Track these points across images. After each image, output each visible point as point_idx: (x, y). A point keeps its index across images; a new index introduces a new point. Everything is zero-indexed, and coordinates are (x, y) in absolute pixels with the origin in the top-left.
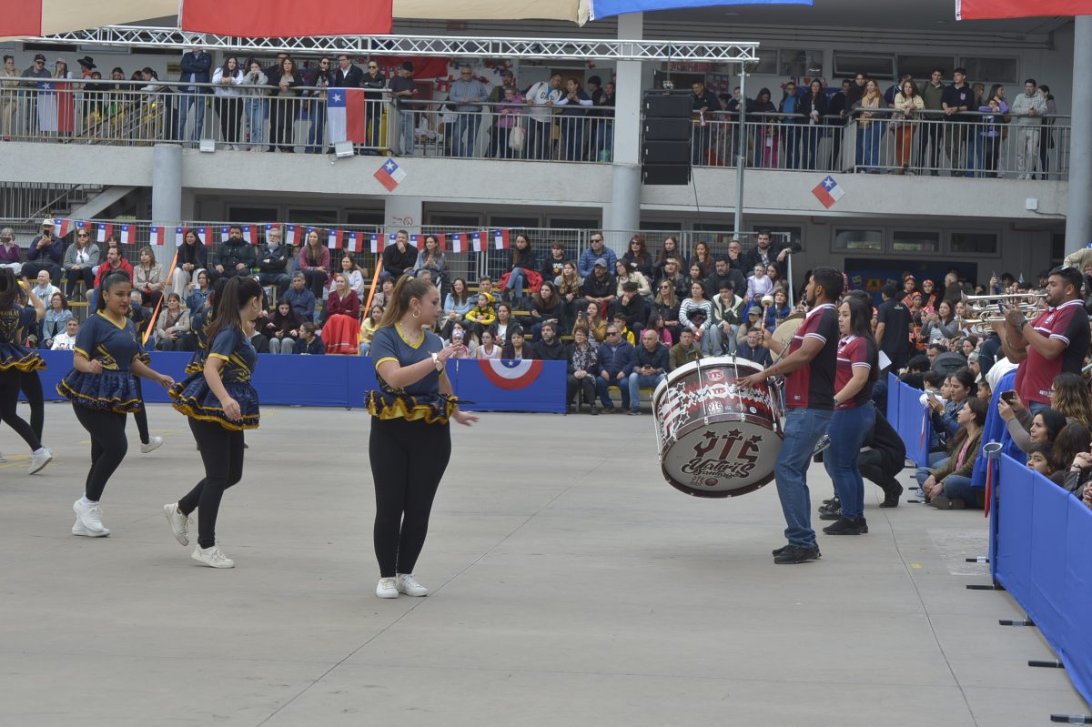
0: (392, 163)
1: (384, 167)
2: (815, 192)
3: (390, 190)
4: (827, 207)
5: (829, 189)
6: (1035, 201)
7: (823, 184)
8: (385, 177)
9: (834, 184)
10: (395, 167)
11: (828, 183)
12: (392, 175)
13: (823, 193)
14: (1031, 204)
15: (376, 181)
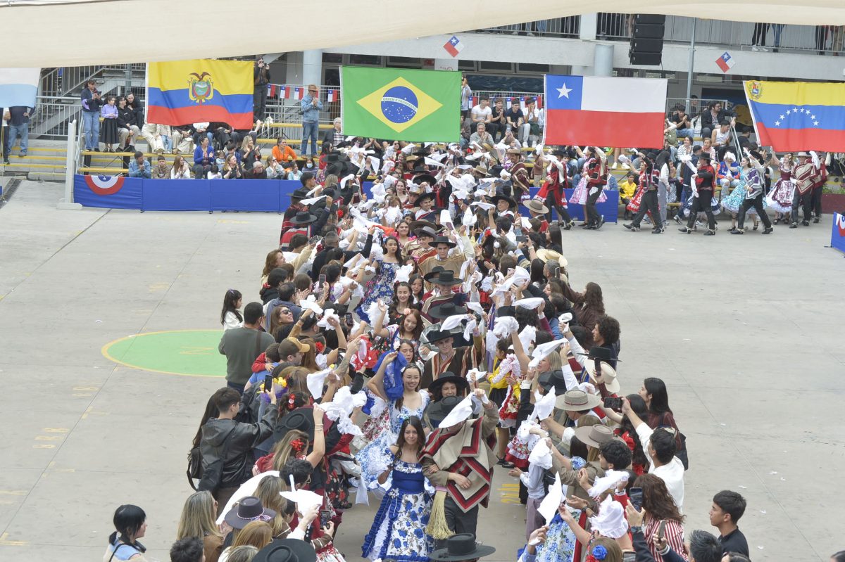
0: (456, 39)
1: (450, 41)
2: (718, 62)
3: (454, 56)
4: (725, 71)
5: (726, 60)
7: (723, 57)
8: (450, 47)
9: (729, 58)
10: (457, 41)
11: (726, 57)
12: (456, 47)
13: (722, 62)
15: (445, 50)
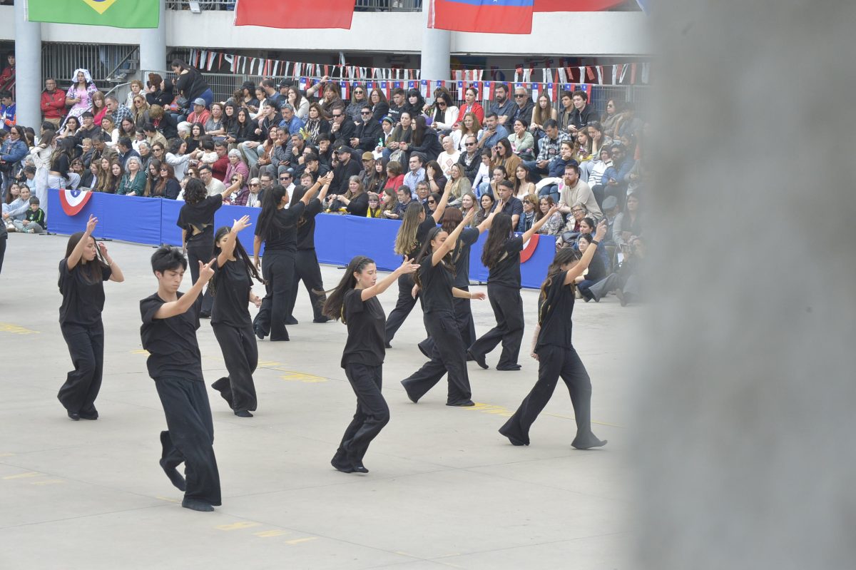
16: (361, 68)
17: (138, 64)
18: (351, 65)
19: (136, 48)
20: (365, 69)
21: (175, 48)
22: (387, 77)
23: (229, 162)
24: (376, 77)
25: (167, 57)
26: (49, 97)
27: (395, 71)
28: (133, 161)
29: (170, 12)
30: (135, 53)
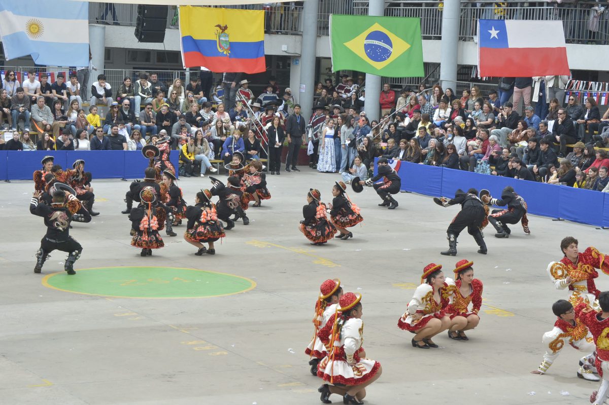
6: (286, 46)
14: (284, 48)
16: (582, 82)
17: (439, 75)
18: (576, 80)
19: (439, 65)
20: (585, 82)
21: (463, 65)
22: (598, 89)
23: (489, 143)
24: (591, 88)
25: (458, 71)
26: (385, 96)
27: (605, 84)
28: (432, 142)
29: (461, 42)
30: (438, 68)
